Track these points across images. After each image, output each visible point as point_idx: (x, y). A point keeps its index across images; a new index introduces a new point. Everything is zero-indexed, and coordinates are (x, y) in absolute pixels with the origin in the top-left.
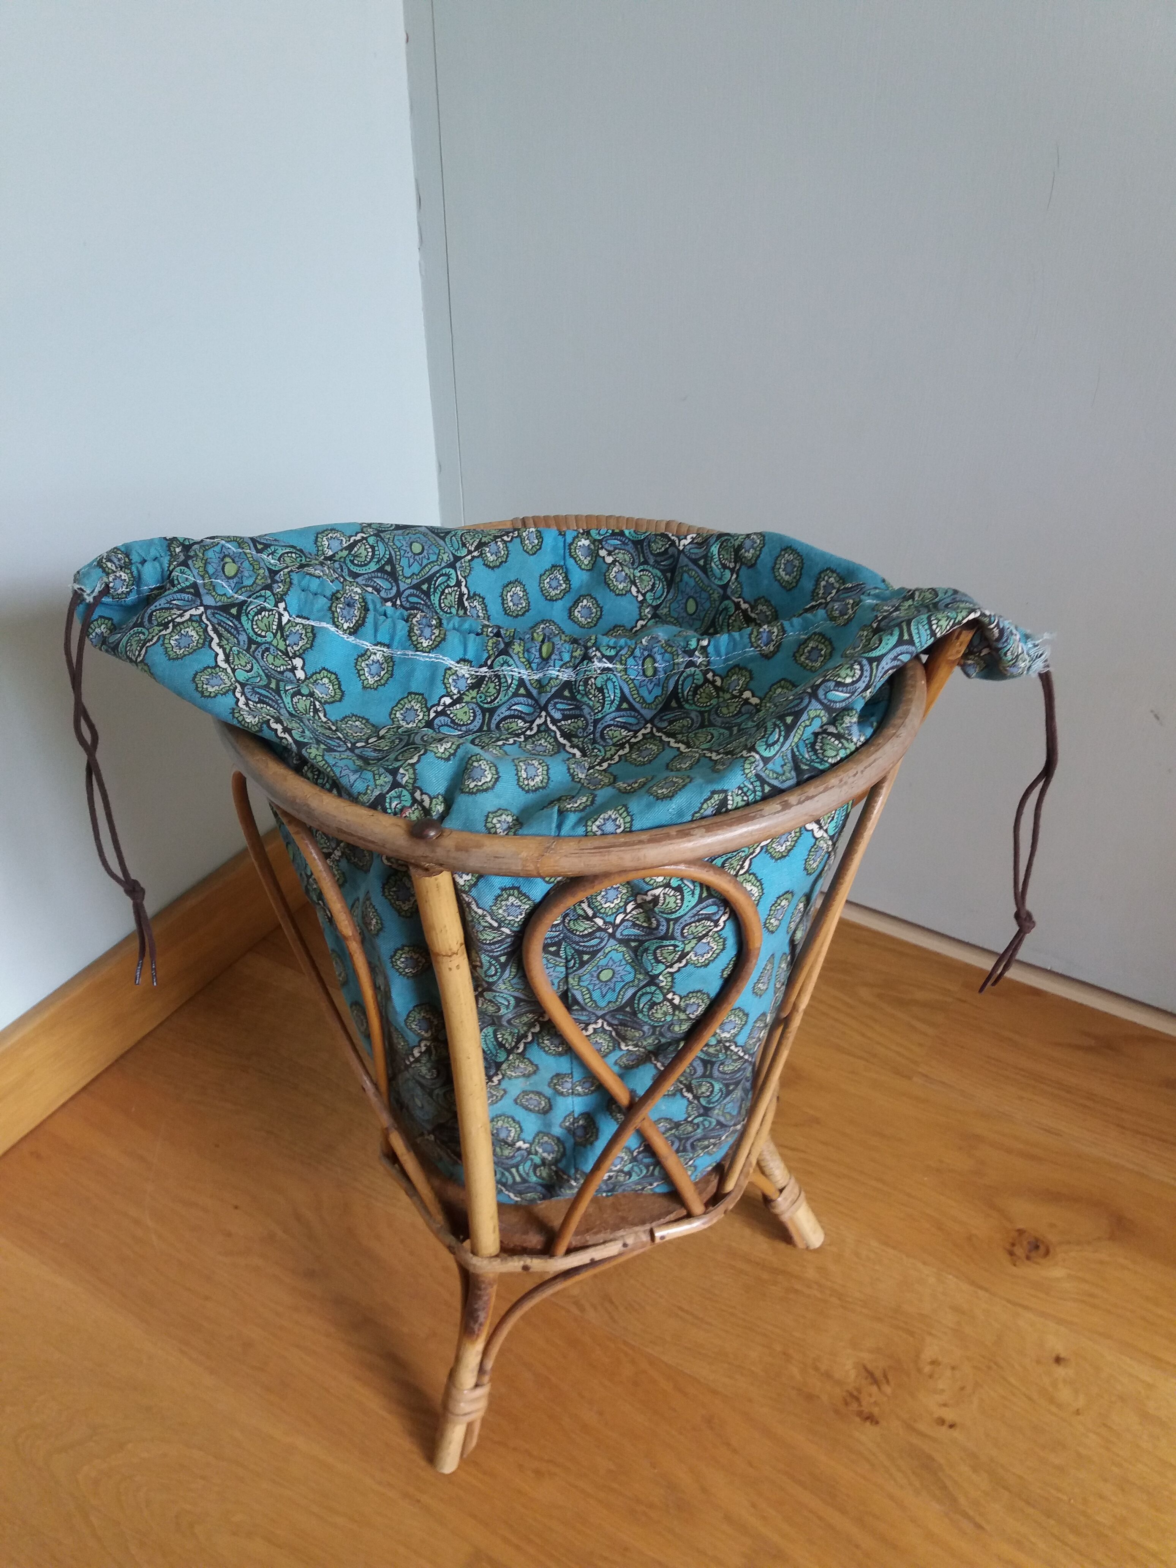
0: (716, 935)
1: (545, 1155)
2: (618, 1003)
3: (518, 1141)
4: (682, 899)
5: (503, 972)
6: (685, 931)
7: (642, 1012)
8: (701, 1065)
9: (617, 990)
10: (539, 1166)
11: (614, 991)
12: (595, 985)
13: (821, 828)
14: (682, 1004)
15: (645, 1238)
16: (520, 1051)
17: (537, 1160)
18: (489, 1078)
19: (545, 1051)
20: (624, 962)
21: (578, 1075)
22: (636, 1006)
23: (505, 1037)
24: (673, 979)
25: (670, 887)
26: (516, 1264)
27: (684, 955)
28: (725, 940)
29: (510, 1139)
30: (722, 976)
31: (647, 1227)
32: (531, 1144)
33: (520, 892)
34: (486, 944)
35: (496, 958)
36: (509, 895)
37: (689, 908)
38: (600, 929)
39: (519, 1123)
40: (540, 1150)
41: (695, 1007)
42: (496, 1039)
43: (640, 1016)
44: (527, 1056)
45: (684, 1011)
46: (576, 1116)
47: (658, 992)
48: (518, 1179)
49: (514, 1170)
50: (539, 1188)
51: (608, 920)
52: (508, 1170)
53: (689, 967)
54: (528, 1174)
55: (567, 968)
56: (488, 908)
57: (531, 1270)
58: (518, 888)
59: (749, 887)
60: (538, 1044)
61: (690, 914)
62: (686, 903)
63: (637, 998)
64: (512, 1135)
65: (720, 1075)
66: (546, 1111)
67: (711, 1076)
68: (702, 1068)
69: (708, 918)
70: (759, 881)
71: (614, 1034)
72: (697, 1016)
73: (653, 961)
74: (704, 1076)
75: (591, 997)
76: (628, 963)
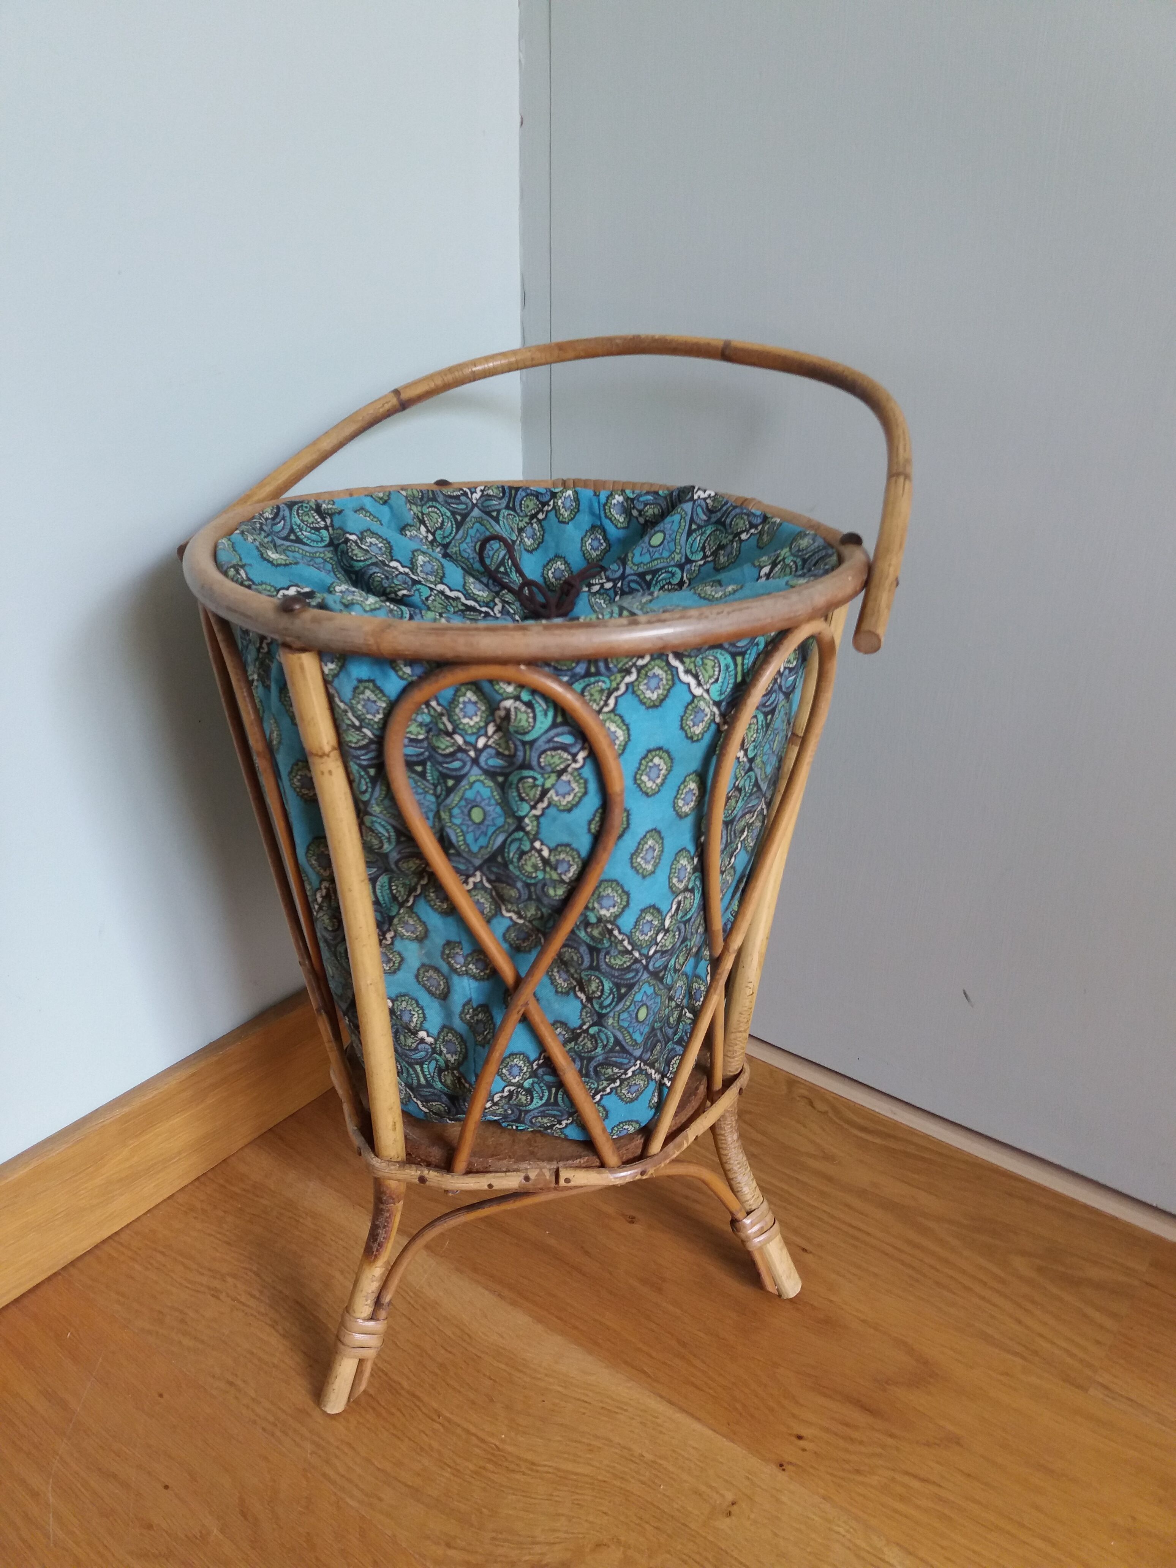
0: (576, 774)
1: (449, 1056)
2: (489, 850)
3: (421, 1030)
4: (535, 718)
5: (373, 788)
6: (542, 760)
7: (512, 862)
8: (587, 951)
9: (489, 833)
10: (444, 1071)
11: (486, 835)
12: (468, 826)
13: (699, 684)
14: (552, 859)
15: (548, 1175)
16: (410, 904)
17: (442, 1063)
18: (382, 936)
19: (430, 906)
20: (493, 802)
21: (467, 948)
22: (506, 855)
23: (399, 889)
24: (539, 823)
25: (521, 701)
26: (413, 1173)
27: (545, 792)
28: (586, 782)
29: (413, 1025)
30: (589, 830)
31: (554, 1166)
32: (436, 1040)
33: (375, 685)
34: (351, 747)
35: (364, 768)
36: (365, 688)
37: (542, 731)
38: (460, 749)
39: (422, 1008)
40: (445, 1050)
41: (565, 866)
42: (391, 890)
43: (511, 867)
44: (415, 910)
45: (556, 869)
46: (475, 1005)
47: (525, 838)
48: (422, 1080)
49: (418, 1067)
50: (444, 1098)
51: (468, 739)
52: (411, 1065)
53: (552, 811)
54: (433, 1077)
55: (437, 797)
56: (347, 701)
57: (427, 1183)
58: (373, 681)
59: (613, 727)
60: (425, 897)
61: (544, 739)
62: (538, 725)
63: (507, 846)
64: (415, 1020)
65: (608, 970)
66: (444, 996)
67: (597, 968)
68: (588, 956)
69: (565, 748)
70: (625, 724)
71: (494, 893)
72: (570, 878)
73: (517, 799)
74: (591, 968)
75: (464, 840)
76: (498, 804)
